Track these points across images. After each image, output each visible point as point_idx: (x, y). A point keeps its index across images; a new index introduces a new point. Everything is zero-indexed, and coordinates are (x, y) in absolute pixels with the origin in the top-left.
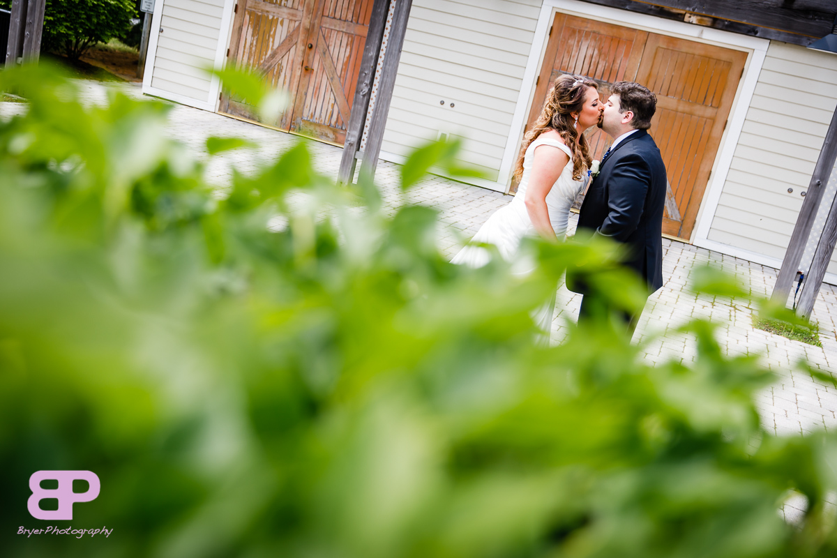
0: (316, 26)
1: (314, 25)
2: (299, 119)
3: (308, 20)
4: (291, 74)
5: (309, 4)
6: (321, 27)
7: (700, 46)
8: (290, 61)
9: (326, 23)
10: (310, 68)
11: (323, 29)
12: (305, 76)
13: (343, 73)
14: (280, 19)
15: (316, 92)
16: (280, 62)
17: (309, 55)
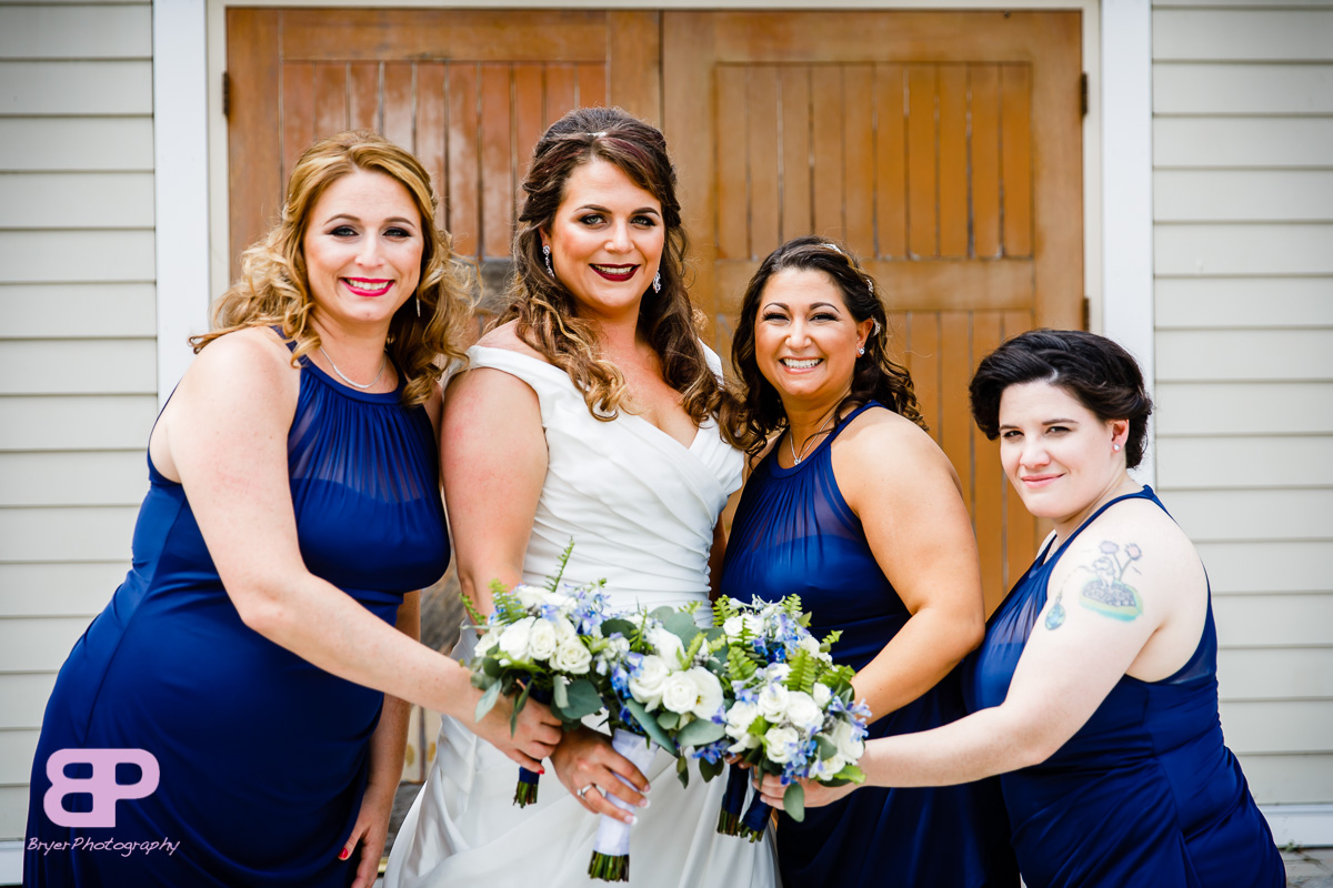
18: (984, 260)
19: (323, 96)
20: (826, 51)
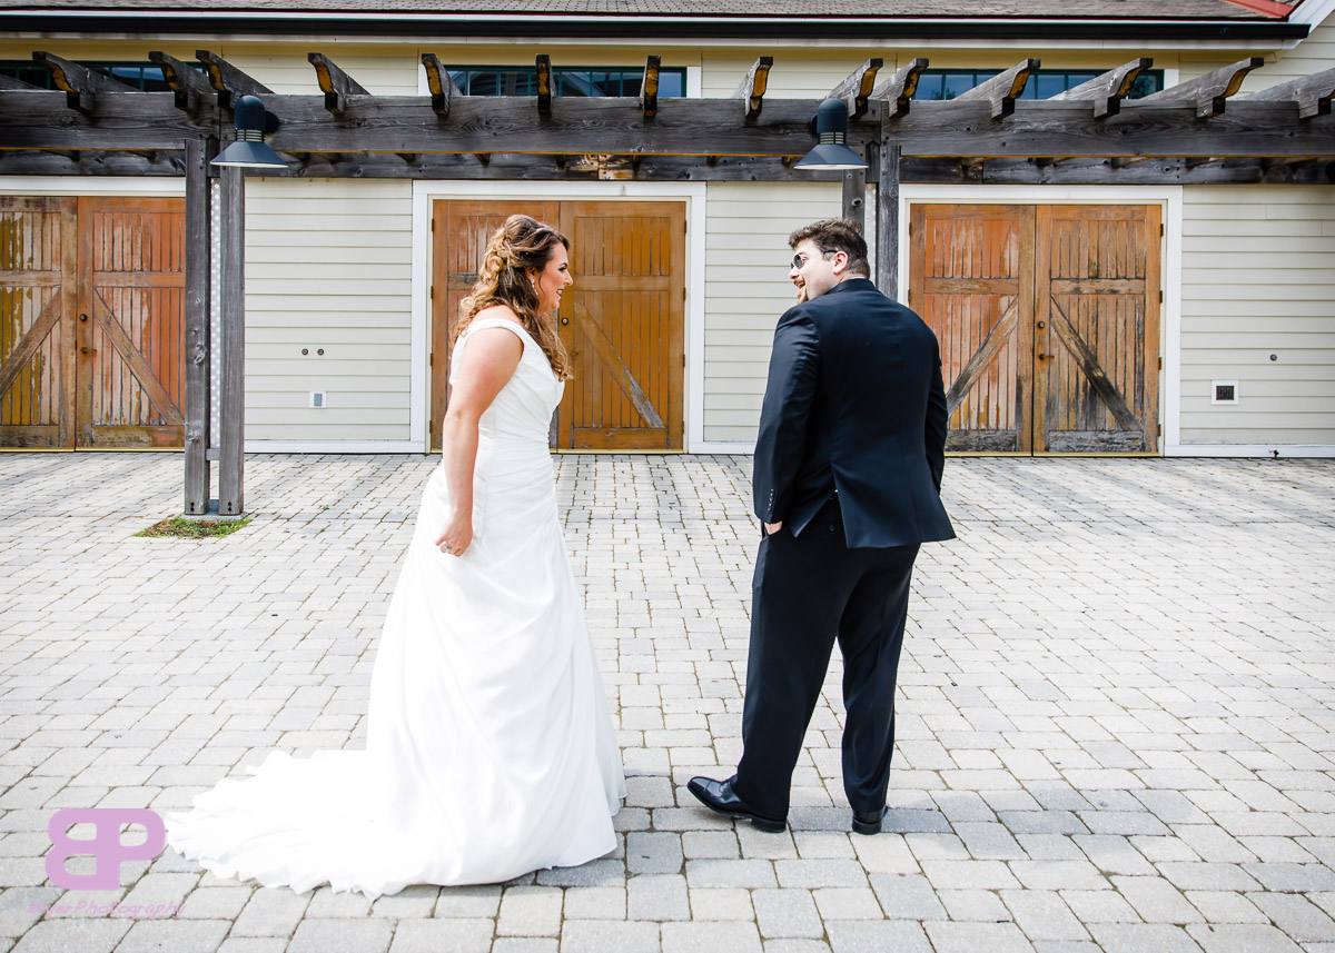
0: (87, 287)
1: (83, 288)
2: (87, 427)
3: (73, 282)
4: (61, 364)
5: (68, 259)
6: (95, 288)
7: (626, 205)
8: (55, 347)
9: (101, 280)
10: (89, 349)
11: (98, 289)
12: (84, 362)
13: (144, 344)
14: (26, 290)
15: (107, 382)
16: (38, 351)
17: (84, 331)
18: (655, 276)
19: (461, 226)
20: (609, 214)
